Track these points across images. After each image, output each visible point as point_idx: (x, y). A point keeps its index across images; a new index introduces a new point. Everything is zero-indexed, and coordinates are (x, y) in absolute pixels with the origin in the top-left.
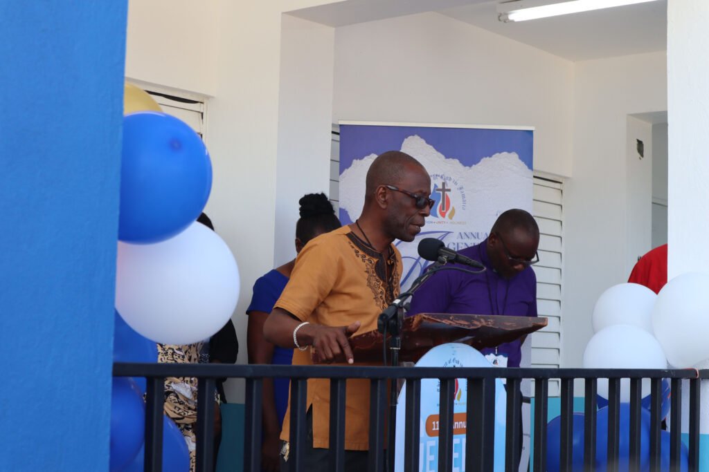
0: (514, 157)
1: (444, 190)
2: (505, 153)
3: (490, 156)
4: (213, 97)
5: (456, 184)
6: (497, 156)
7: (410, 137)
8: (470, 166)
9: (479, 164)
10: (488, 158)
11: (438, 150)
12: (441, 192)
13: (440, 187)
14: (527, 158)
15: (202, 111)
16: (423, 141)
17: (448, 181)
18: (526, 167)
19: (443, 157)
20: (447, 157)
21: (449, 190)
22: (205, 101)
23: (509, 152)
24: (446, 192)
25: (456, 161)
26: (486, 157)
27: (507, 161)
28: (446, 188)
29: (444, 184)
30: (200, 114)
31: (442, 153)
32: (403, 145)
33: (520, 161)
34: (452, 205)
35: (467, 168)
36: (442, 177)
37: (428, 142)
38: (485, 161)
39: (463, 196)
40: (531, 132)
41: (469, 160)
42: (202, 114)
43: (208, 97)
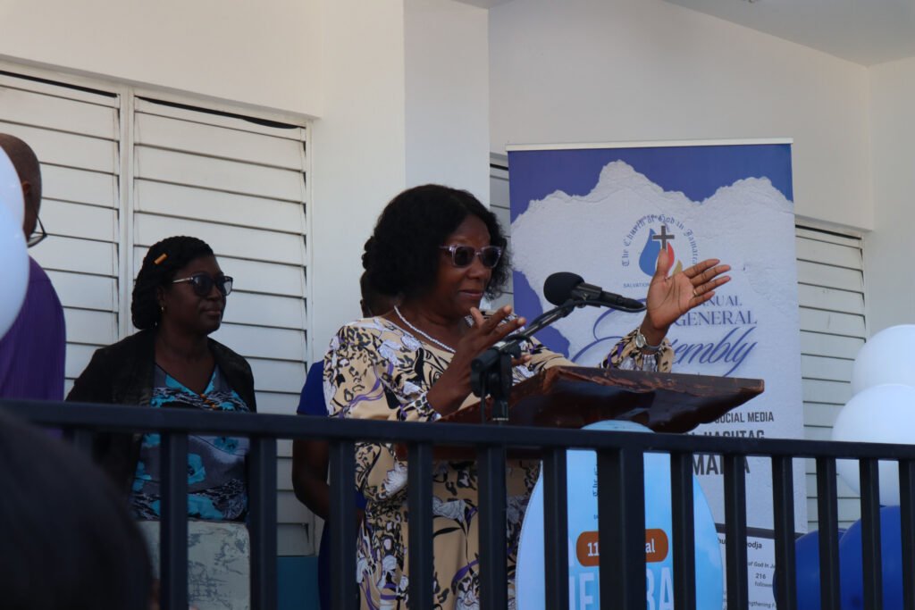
0: (765, 183)
1: (664, 237)
2: (751, 180)
3: (730, 184)
4: (317, 118)
5: (681, 227)
6: (739, 185)
7: (612, 164)
8: (701, 200)
9: (714, 196)
10: (726, 187)
11: (652, 179)
12: (661, 241)
13: (659, 232)
14: (784, 184)
15: (303, 139)
16: (630, 169)
17: (669, 224)
18: (784, 197)
19: (660, 189)
20: (666, 189)
21: (672, 237)
22: (308, 125)
23: (758, 176)
24: (667, 240)
25: (681, 194)
26: (724, 186)
27: (755, 191)
28: (667, 234)
29: (663, 228)
30: (302, 145)
31: (659, 183)
32: (601, 175)
33: (774, 189)
34: (677, 258)
35: (697, 202)
36: (660, 219)
37: (637, 170)
38: (722, 192)
39: (693, 245)
40: (787, 146)
41: (699, 192)
42: (304, 143)
43: (312, 119)
